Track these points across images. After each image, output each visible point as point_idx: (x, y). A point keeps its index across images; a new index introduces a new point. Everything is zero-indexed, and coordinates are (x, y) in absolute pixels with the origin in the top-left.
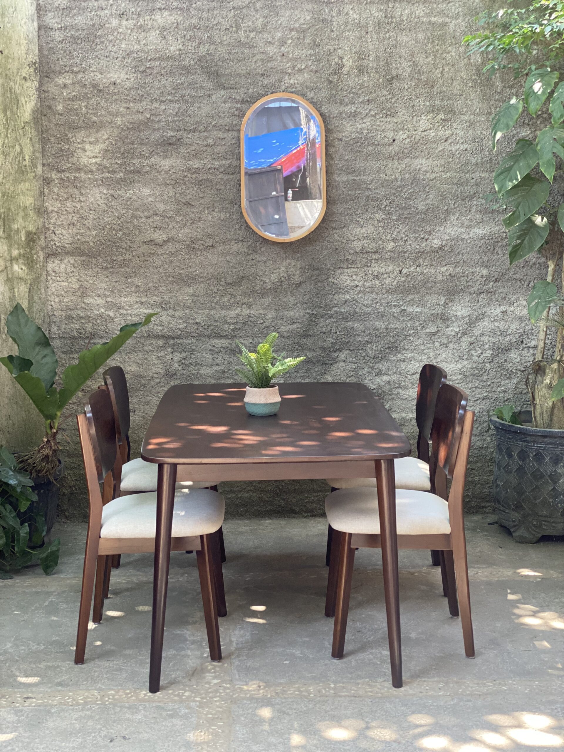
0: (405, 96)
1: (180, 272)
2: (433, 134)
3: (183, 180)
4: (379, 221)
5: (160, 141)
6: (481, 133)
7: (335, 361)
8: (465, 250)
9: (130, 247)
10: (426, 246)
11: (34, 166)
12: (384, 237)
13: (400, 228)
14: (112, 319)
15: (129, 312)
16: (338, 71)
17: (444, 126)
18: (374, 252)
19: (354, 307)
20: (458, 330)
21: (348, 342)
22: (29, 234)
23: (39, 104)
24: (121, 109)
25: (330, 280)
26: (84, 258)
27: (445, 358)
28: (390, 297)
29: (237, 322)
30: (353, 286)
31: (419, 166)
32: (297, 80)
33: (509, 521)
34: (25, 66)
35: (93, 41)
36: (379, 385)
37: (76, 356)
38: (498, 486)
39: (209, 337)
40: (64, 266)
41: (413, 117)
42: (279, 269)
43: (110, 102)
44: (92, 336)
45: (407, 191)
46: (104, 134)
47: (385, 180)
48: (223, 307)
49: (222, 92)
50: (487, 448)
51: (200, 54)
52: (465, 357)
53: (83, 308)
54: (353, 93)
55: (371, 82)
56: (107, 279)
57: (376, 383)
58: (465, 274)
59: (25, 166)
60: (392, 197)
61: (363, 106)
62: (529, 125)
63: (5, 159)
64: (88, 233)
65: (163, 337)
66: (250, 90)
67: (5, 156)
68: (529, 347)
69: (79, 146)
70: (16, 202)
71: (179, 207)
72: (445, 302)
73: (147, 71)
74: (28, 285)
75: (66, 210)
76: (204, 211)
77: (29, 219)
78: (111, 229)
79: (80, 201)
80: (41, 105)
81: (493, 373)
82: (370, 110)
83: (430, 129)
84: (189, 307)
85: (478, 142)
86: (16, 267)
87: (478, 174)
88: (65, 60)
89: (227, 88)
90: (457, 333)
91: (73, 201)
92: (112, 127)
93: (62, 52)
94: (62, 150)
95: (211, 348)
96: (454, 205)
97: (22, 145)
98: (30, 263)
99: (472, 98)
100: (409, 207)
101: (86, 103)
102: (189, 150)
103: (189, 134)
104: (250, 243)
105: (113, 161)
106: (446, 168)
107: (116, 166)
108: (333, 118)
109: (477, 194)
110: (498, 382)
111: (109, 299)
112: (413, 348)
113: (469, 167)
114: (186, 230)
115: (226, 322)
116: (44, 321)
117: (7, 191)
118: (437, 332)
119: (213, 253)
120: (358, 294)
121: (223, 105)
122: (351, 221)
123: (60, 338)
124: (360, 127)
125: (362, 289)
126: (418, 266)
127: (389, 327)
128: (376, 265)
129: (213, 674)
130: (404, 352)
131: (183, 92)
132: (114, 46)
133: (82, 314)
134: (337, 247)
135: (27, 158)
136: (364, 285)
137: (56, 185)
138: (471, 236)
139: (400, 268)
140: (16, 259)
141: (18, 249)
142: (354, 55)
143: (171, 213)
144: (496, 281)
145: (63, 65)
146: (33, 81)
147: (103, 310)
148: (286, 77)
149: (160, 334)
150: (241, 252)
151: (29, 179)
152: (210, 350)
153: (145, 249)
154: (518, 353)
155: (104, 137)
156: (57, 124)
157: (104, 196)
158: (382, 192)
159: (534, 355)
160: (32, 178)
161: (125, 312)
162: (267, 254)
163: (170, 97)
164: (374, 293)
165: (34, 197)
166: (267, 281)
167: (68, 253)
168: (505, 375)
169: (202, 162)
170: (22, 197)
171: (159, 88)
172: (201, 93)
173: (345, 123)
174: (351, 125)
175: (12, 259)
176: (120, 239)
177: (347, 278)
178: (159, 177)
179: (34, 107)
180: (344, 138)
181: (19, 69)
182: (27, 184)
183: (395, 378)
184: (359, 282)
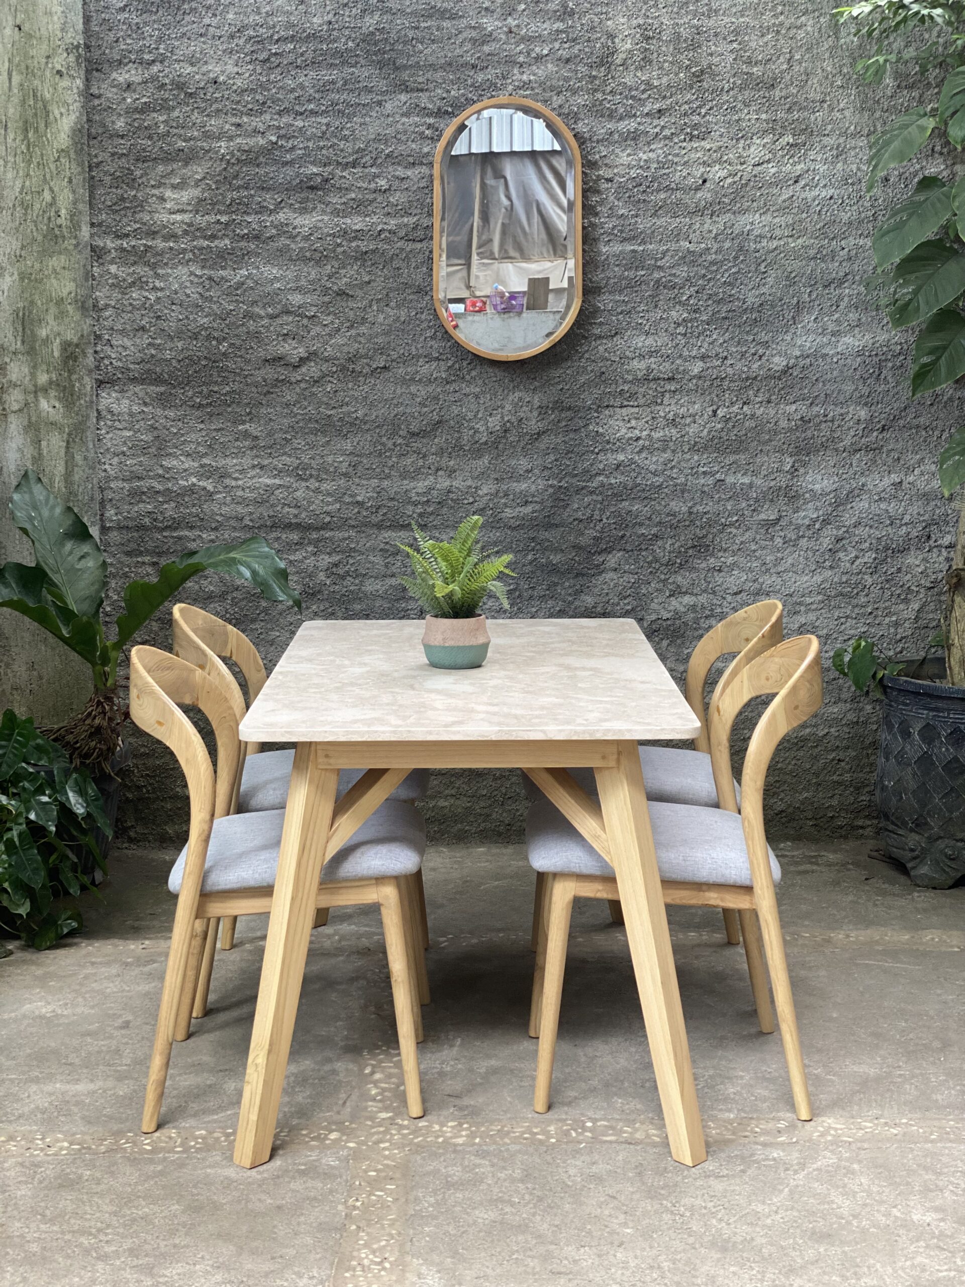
0: (724, 103)
1: (329, 413)
2: (773, 170)
3: (334, 251)
4: (679, 325)
5: (294, 183)
6: (859, 169)
7: (600, 570)
8: (829, 376)
9: (242, 370)
10: (760, 367)
11: (75, 226)
12: (686, 353)
13: (715, 337)
14: (211, 494)
15: (240, 483)
16: (605, 60)
17: (792, 156)
18: (669, 379)
19: (633, 474)
20: (815, 516)
21: (623, 537)
22: (66, 345)
23: (85, 118)
24: (227, 127)
25: (591, 427)
26: (162, 389)
27: (793, 565)
28: (696, 458)
29: (428, 501)
30: (631, 438)
31: (748, 227)
32: (534, 75)
33: (904, 850)
34: (60, 51)
35: (178, 9)
36: (676, 612)
37: (147, 559)
38: (884, 788)
39: (379, 526)
40: (127, 401)
41: (738, 140)
42: (503, 408)
43: (208, 115)
44: (175, 525)
45: (726, 270)
46: (198, 170)
47: (689, 251)
48: (404, 475)
49: (403, 97)
50: (865, 723)
51: (364, 30)
52: (827, 564)
53: (160, 476)
54: (633, 97)
55: (665, 80)
56: (202, 426)
57: (672, 608)
58: (829, 417)
59: (60, 226)
60: (700, 282)
61: (649, 120)
62: (941, 154)
63: (25, 214)
64: (169, 345)
65: (298, 525)
66: (453, 93)
67: (26, 210)
68: (940, 546)
69: (156, 192)
70: (44, 290)
71: (326, 299)
72: (793, 466)
73: (273, 59)
74: (65, 436)
75: (131, 304)
76: (370, 306)
77: (67, 320)
78: (209, 338)
79: (155, 289)
80: (89, 120)
81: (875, 591)
82: (663, 127)
83: (768, 161)
84: (345, 475)
85: (852, 184)
86: (44, 404)
87: (851, 240)
88: (129, 41)
89: (412, 90)
90: (815, 521)
91: (142, 288)
92: (211, 158)
93: (125, 27)
94: (123, 199)
95: (382, 546)
96: (810, 295)
97: (56, 189)
98: (68, 396)
99: (842, 105)
100: (731, 299)
101: (165, 117)
102: (344, 200)
103: (343, 170)
104: (450, 363)
105: (212, 218)
106: (795, 230)
107: (218, 227)
108: (598, 142)
109: (849, 277)
110: (886, 608)
111: (205, 461)
112: (736, 547)
113: (835, 229)
114: (339, 340)
115: (410, 502)
116: (92, 499)
117: (29, 271)
118: (779, 520)
119: (387, 380)
120: (640, 452)
121: (404, 119)
122: (629, 323)
123: (120, 528)
124: (645, 157)
125: (647, 443)
126: (745, 403)
127: (695, 510)
128: (673, 401)
129: (380, 1105)
130: (720, 554)
131: (335, 96)
132: (215, 15)
133: (159, 487)
134: (603, 369)
135: (63, 212)
136: (649, 435)
137: (112, 262)
138: (839, 350)
139: (715, 407)
140: (45, 390)
141: (48, 372)
142: (633, 31)
143: (314, 309)
144: (883, 429)
145: (127, 50)
146: (74, 78)
147: (194, 480)
148: (516, 71)
149: (293, 521)
150: (436, 379)
151: (66, 249)
152: (381, 550)
153: (269, 373)
154: (920, 557)
155: (198, 177)
156: (116, 153)
157: (196, 280)
158: (682, 272)
159: (948, 560)
160: (71, 247)
161: (234, 483)
162: (480, 382)
163: (312, 106)
164: (669, 451)
165: (75, 280)
166: (481, 429)
167: (134, 380)
168: (899, 595)
169: (368, 219)
170: (54, 281)
171: (293, 90)
172: (365, 99)
173: (617, 151)
174: (629, 155)
175: (39, 391)
176: (224, 354)
177: (621, 424)
178: (293, 246)
179: (76, 123)
180: (617, 178)
181: (48, 57)
182: (63, 257)
183: (703, 599)
184: (641, 431)
